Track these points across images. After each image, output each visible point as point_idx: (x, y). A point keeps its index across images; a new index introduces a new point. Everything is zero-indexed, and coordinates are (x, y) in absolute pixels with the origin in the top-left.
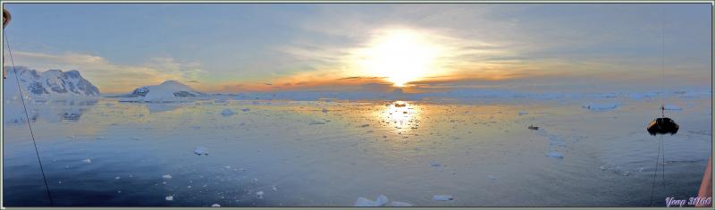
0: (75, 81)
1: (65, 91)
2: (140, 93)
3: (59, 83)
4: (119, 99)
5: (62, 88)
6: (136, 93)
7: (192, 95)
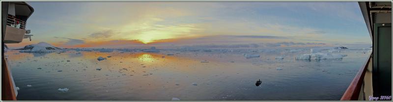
6: (26, 48)
7: (54, 49)
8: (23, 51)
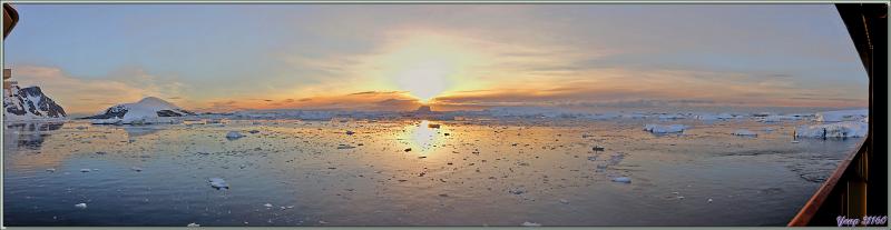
0: (36, 100)
1: (23, 112)
2: (115, 114)
3: (16, 102)
4: (90, 121)
5: (20, 108)
6: (109, 114)
7: (177, 114)
8: (102, 121)
